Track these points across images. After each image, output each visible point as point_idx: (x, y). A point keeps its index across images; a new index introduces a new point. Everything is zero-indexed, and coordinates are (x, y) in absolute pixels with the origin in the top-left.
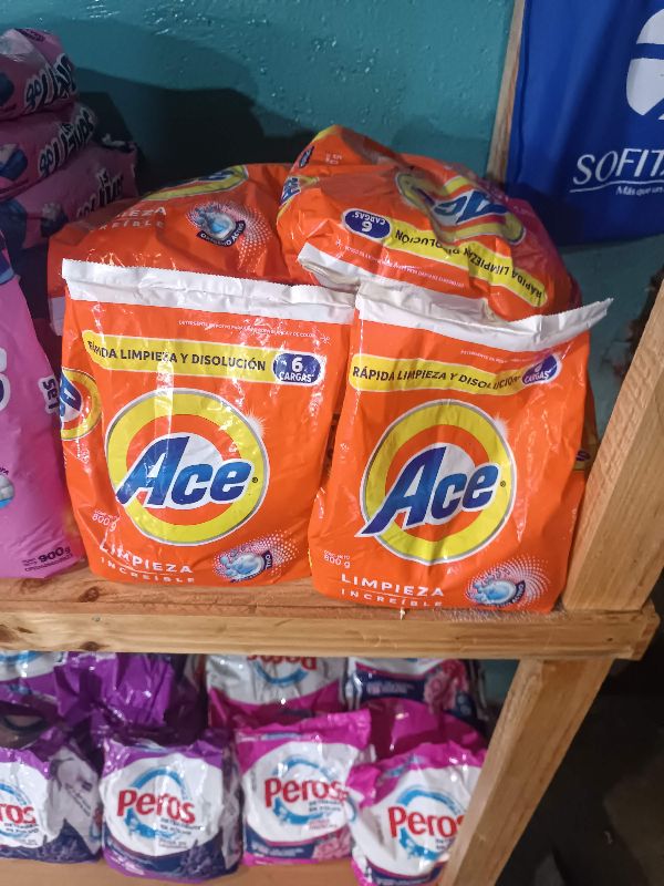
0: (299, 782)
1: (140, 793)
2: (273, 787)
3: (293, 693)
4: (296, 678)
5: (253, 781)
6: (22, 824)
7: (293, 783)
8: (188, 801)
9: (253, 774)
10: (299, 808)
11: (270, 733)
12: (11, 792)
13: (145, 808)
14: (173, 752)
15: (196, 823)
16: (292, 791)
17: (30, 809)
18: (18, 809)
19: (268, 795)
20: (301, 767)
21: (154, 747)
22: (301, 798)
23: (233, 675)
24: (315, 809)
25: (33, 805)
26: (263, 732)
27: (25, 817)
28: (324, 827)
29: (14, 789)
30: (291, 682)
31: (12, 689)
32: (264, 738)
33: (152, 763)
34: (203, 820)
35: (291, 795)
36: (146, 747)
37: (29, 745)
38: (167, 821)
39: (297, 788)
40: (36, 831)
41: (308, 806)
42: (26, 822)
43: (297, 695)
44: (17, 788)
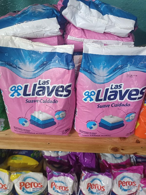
0: (126, 182)
1: (92, 184)
2: (120, 183)
3: (121, 161)
4: (121, 157)
5: (116, 181)
6: (65, 191)
7: (124, 182)
8: (103, 186)
9: (116, 180)
10: (125, 188)
11: (120, 170)
12: (64, 183)
13: (92, 187)
14: (99, 174)
15: (105, 191)
16: (124, 184)
17: (68, 187)
18: (64, 187)
19: (119, 184)
20: (126, 178)
21: (96, 173)
22: (126, 185)
23: (107, 156)
24: (129, 188)
25: (68, 186)
26: (119, 170)
27: (66, 189)
28: (131, 192)
29: (64, 182)
30: (120, 158)
31: (57, 158)
32: (119, 171)
33: (95, 177)
34: (107, 190)
35: (124, 185)
36: (94, 173)
37: (69, 172)
38: (97, 190)
39: (125, 183)
40: (68, 192)
41: (127, 187)
42: (66, 190)
43: (122, 161)
44: (65, 182)
